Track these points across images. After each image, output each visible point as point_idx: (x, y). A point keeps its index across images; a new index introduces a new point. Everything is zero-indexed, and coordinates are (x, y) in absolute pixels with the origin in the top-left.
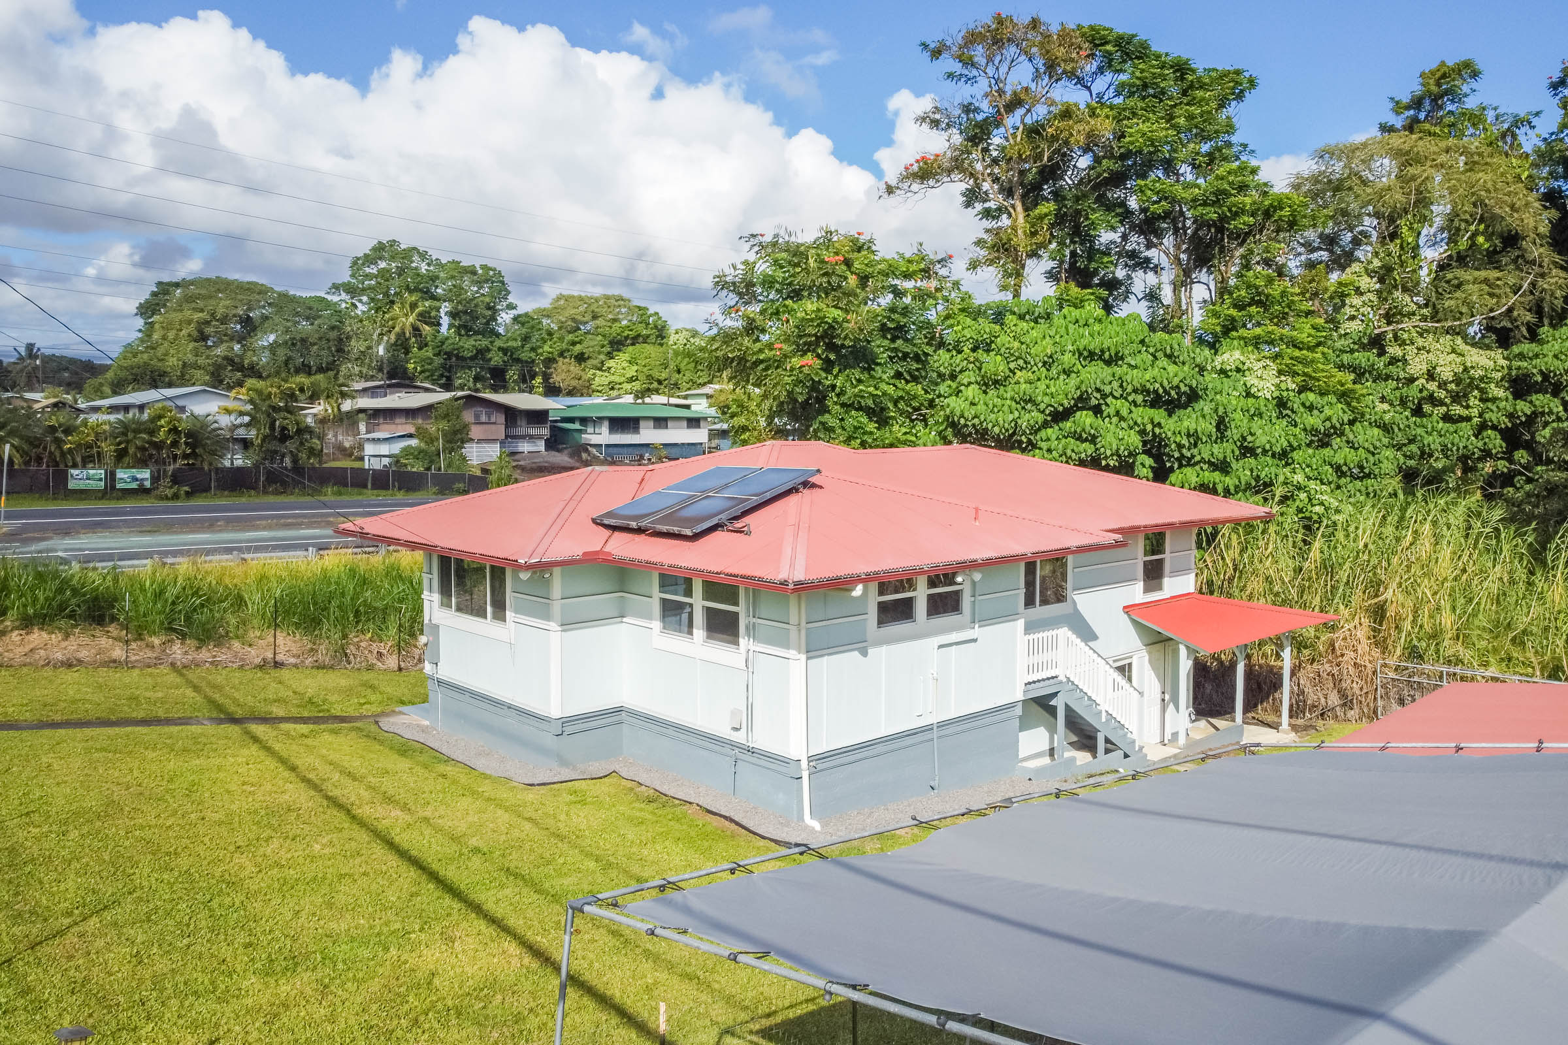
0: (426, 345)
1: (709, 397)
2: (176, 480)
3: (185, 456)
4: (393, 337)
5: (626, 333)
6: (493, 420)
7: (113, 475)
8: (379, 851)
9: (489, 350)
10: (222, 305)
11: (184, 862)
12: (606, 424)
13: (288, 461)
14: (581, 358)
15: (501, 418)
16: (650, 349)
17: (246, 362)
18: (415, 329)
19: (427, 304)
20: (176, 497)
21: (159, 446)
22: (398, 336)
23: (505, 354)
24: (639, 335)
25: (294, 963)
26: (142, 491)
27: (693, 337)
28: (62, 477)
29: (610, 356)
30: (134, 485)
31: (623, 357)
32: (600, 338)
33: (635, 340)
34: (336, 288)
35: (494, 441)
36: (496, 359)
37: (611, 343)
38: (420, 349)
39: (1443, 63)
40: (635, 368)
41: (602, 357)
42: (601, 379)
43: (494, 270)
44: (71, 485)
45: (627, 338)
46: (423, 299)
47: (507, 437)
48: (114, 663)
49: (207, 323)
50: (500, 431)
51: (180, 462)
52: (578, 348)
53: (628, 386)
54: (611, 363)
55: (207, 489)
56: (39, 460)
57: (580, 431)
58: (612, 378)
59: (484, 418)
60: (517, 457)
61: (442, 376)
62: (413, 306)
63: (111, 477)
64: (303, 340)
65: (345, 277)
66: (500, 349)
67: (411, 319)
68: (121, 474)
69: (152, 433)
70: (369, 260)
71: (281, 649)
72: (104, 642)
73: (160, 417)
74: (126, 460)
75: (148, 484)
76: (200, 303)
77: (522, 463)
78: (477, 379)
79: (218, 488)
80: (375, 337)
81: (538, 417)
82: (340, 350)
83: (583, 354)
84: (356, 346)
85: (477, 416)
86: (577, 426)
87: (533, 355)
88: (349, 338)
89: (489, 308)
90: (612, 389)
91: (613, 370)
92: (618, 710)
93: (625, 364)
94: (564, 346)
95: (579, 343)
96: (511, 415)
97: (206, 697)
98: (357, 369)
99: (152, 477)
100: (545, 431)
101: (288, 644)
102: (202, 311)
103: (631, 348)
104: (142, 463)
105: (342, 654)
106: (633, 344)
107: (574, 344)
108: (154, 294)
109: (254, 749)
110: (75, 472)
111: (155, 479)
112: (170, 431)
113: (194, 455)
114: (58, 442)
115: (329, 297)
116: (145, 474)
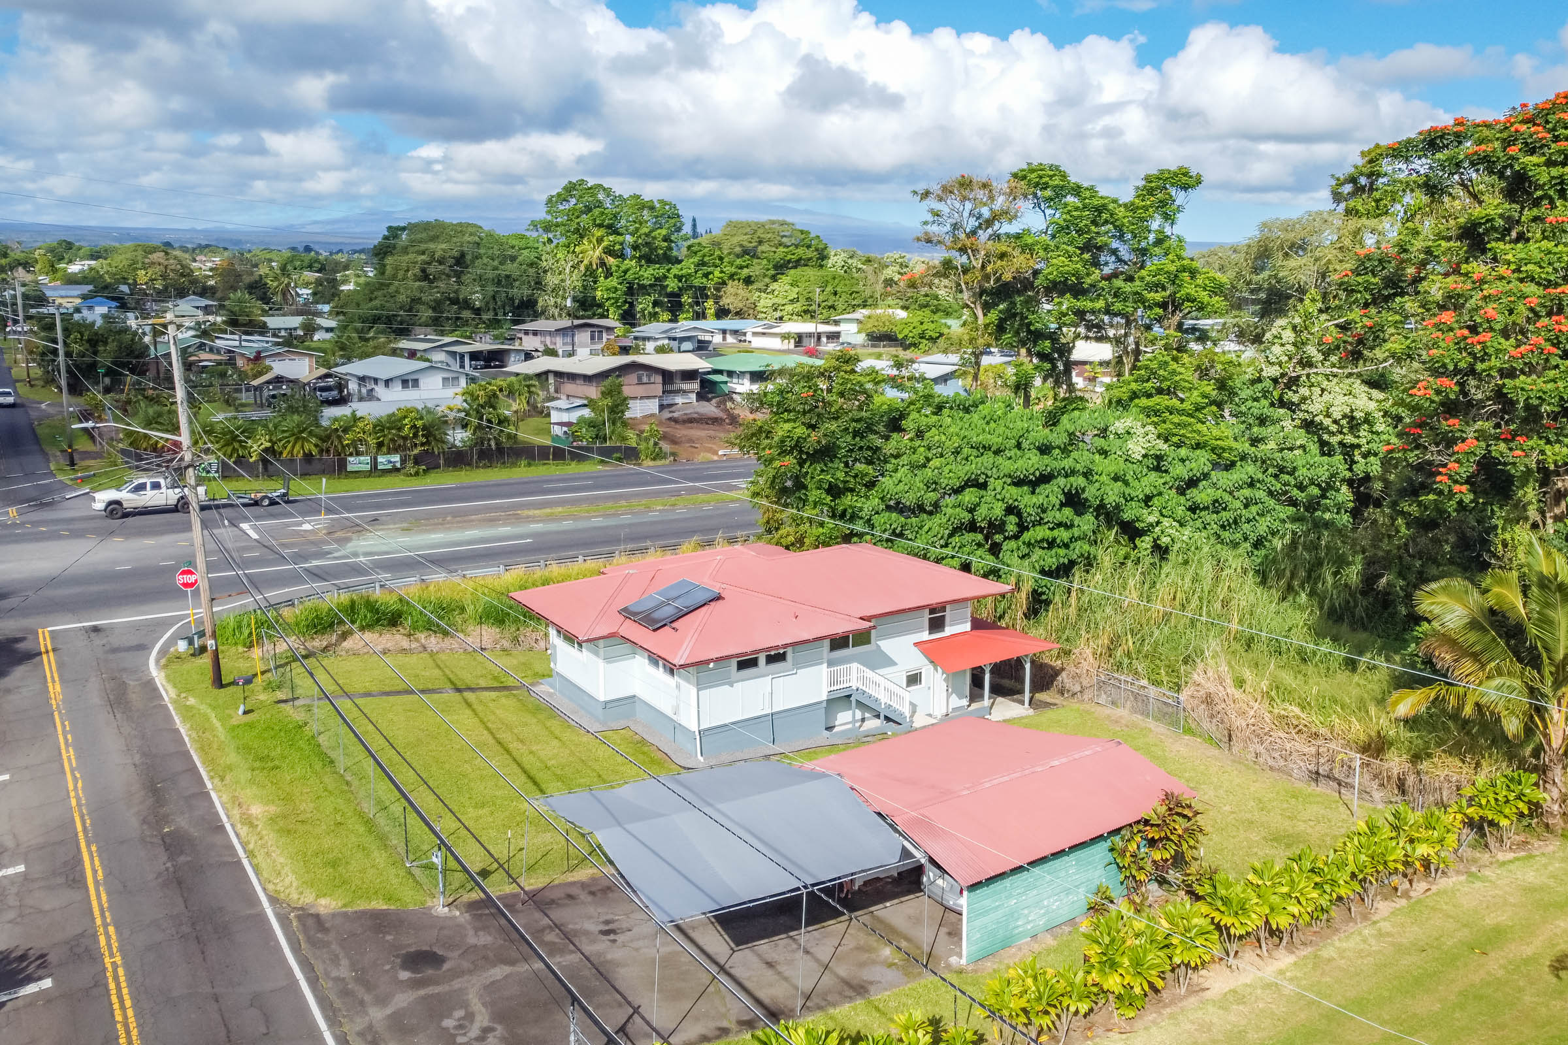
0: (611, 275)
1: (859, 321)
2: (417, 461)
3: (423, 444)
4: (582, 268)
5: (789, 257)
6: (652, 380)
7: (376, 459)
8: (515, 766)
9: (665, 277)
10: (440, 248)
11: (447, 766)
12: (748, 376)
13: (493, 443)
14: (748, 281)
15: (659, 379)
16: (810, 273)
17: (461, 297)
18: (603, 264)
19: (611, 238)
20: (417, 474)
21: (405, 438)
22: (587, 269)
23: (680, 281)
24: (800, 259)
25: (483, 806)
26: (395, 470)
27: (851, 257)
28: (342, 464)
29: (774, 279)
30: (389, 466)
31: (785, 280)
32: (765, 262)
33: (798, 263)
34: (534, 225)
35: (655, 397)
36: (672, 285)
37: (776, 267)
38: (606, 278)
39: (1377, 146)
40: (797, 290)
41: (767, 280)
42: (765, 302)
43: (670, 204)
44: (349, 468)
45: (789, 261)
46: (608, 234)
47: (664, 392)
48: (403, 651)
49: (429, 263)
50: (658, 389)
51: (419, 448)
52: (745, 272)
53: (789, 308)
54: (775, 286)
55: (437, 467)
56: (328, 451)
57: (726, 383)
58: (776, 300)
59: (645, 379)
60: (673, 409)
61: (626, 302)
62: (600, 240)
63: (375, 463)
64: (508, 277)
65: (541, 214)
66: (675, 276)
67: (597, 253)
68: (380, 459)
69: (400, 429)
70: (562, 198)
71: (485, 638)
72: (398, 637)
73: (405, 417)
74: (385, 449)
75: (398, 465)
76: (423, 246)
77: (676, 415)
78: (656, 303)
79: (445, 465)
80: (567, 271)
81: (689, 375)
82: (538, 283)
83: (750, 277)
84: (551, 280)
85: (640, 378)
86: (723, 378)
87: (704, 280)
88: (545, 272)
89: (665, 240)
90: (776, 310)
91: (776, 293)
92: (634, 696)
93: (787, 287)
94: (733, 270)
95: (747, 267)
96: (667, 376)
97: (445, 675)
98: (553, 300)
99: (401, 460)
100: (695, 386)
101: (489, 634)
102: (423, 253)
103: (792, 272)
104: (395, 450)
105: (516, 640)
106: (795, 267)
107: (741, 268)
108: (386, 238)
109: (468, 712)
110: (351, 459)
111: (403, 461)
112: (411, 427)
113: (428, 443)
114: (339, 438)
115: (528, 234)
116: (396, 458)
